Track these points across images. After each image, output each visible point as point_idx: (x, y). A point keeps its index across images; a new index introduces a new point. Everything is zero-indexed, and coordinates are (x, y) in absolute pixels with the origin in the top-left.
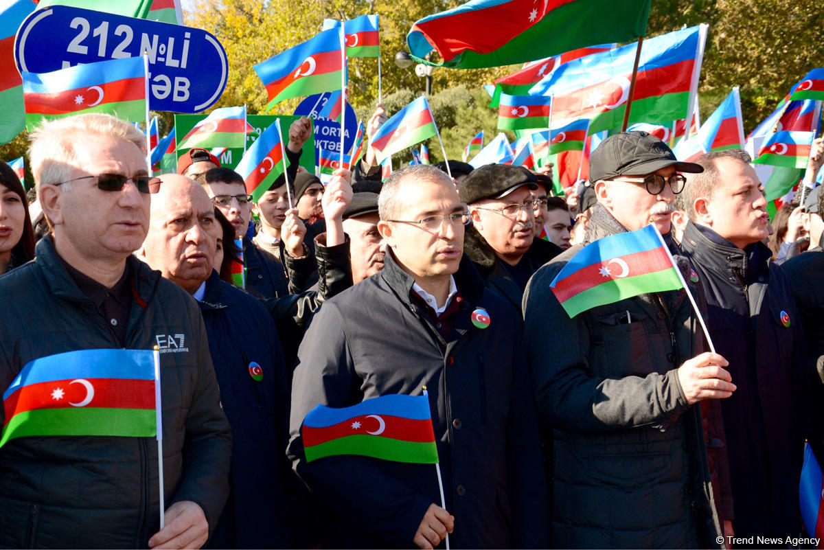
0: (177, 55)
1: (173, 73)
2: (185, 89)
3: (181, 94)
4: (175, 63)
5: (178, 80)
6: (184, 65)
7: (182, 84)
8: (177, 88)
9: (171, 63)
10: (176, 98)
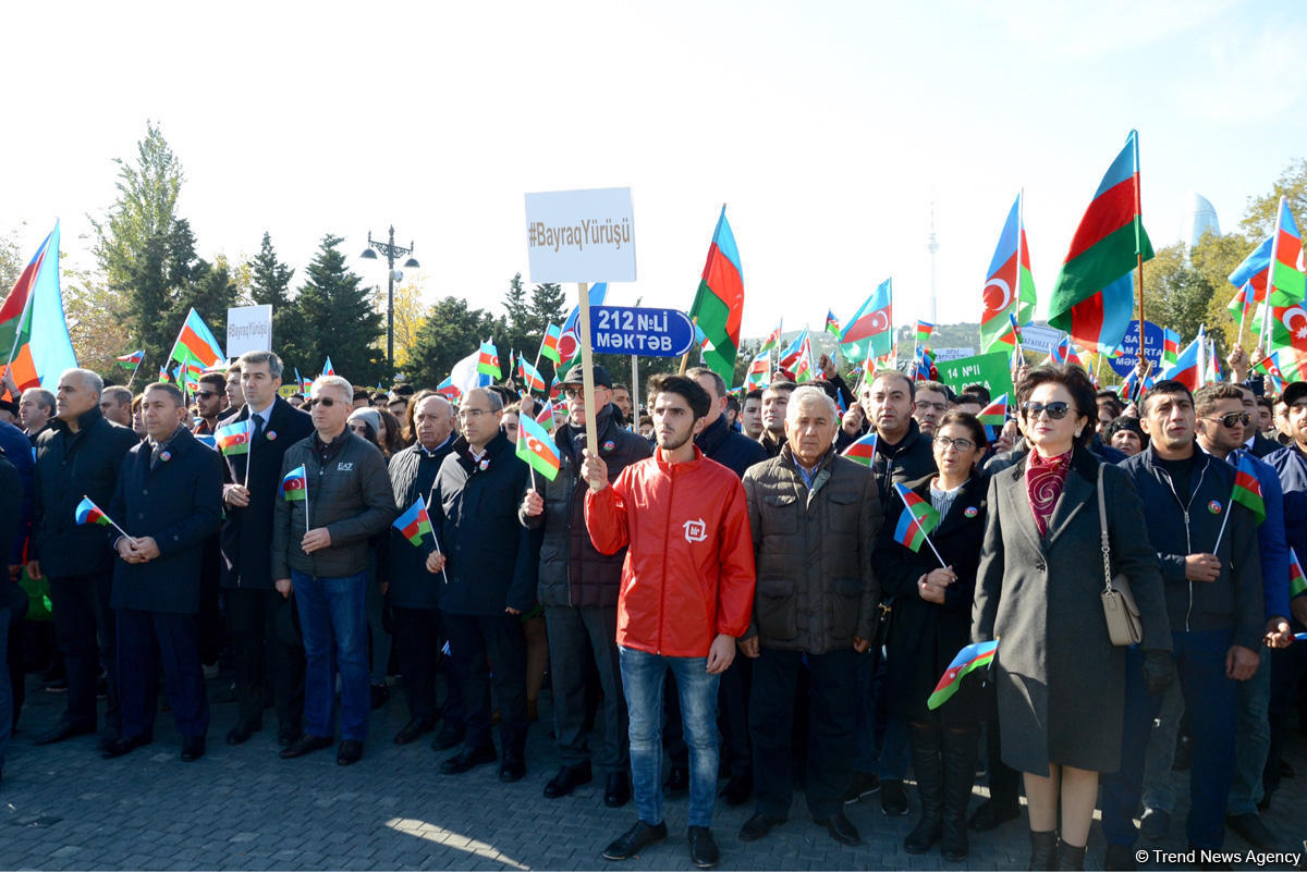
0: (660, 324)
1: (659, 335)
2: (669, 343)
3: (666, 346)
4: (660, 329)
5: (663, 338)
6: (666, 330)
7: (666, 341)
8: (663, 343)
9: (657, 329)
10: (664, 349)
